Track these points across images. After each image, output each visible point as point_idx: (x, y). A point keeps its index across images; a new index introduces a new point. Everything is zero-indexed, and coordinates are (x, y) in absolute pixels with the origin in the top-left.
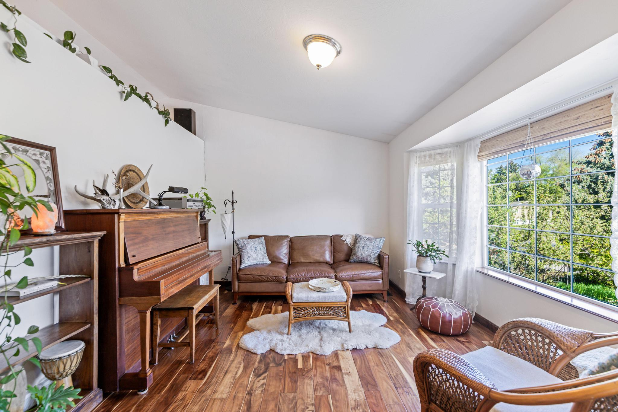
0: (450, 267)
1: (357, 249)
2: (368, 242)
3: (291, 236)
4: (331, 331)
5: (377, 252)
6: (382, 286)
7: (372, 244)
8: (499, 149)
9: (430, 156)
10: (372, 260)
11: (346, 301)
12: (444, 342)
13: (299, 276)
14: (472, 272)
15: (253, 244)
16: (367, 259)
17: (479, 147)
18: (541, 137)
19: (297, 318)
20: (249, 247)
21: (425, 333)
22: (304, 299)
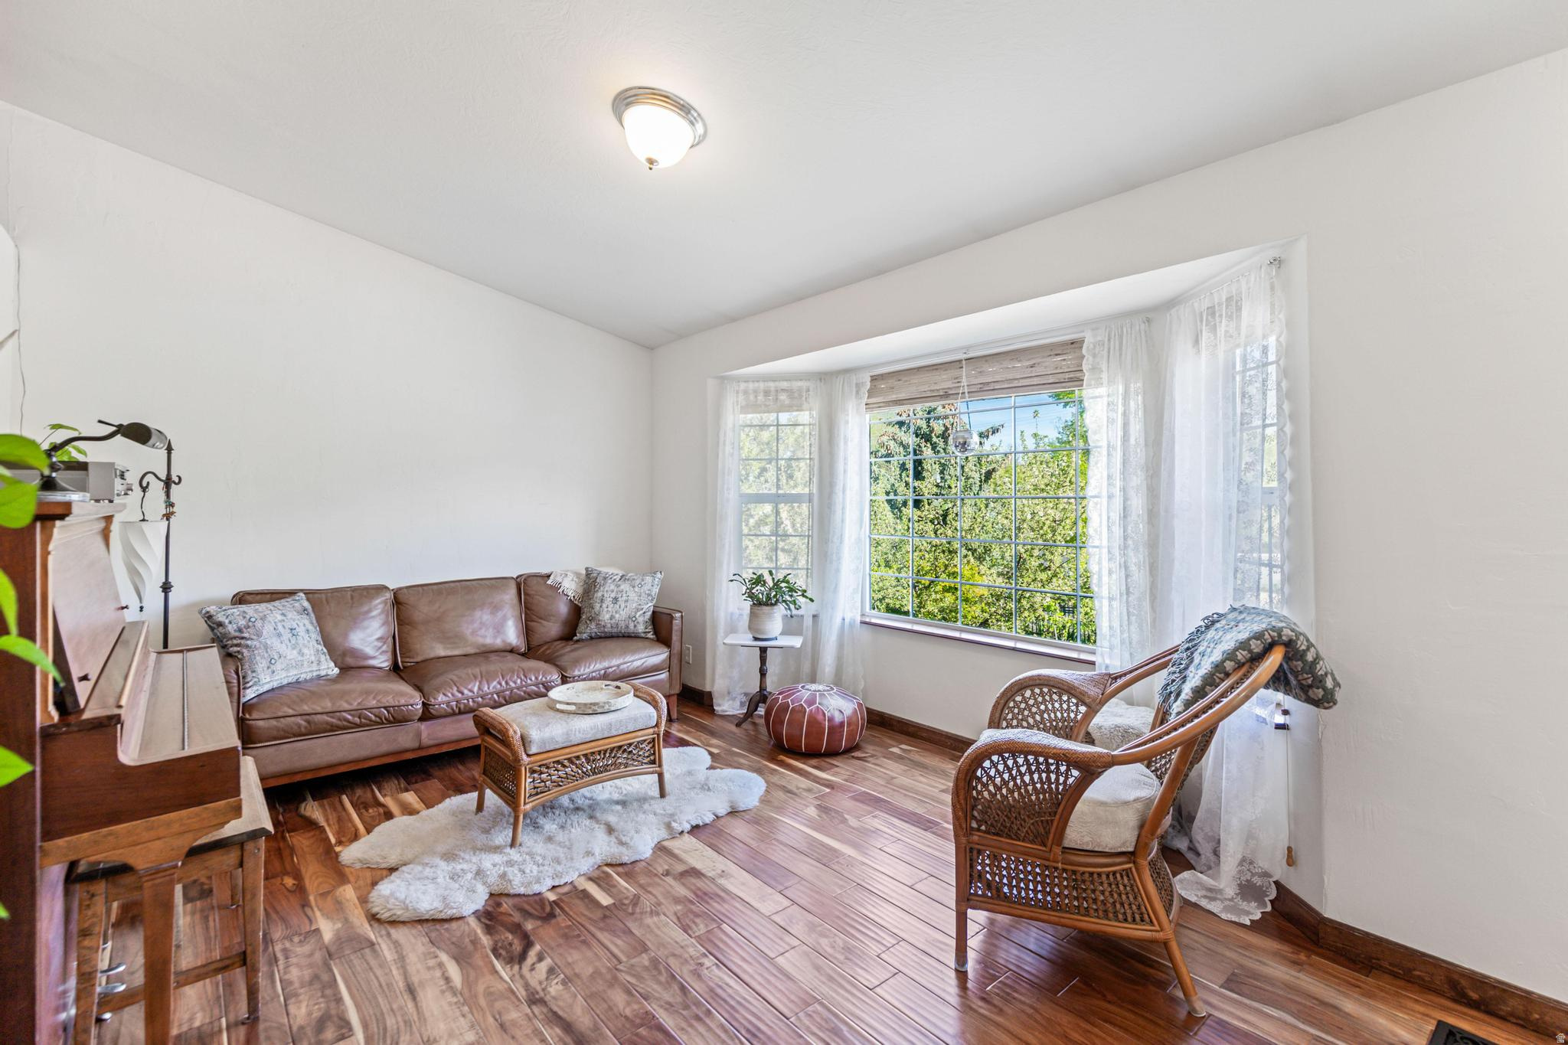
0: (808, 622)
1: (597, 606)
2: (625, 586)
3: (393, 585)
4: (619, 807)
5: (648, 607)
6: (668, 686)
7: (637, 589)
8: (902, 396)
9: (767, 393)
10: (641, 628)
11: (657, 725)
12: (837, 766)
13: (463, 694)
14: (852, 625)
15: (280, 617)
16: (627, 627)
17: (868, 387)
18: (980, 386)
19: (537, 794)
20: (267, 630)
21: (796, 760)
22: (560, 739)
